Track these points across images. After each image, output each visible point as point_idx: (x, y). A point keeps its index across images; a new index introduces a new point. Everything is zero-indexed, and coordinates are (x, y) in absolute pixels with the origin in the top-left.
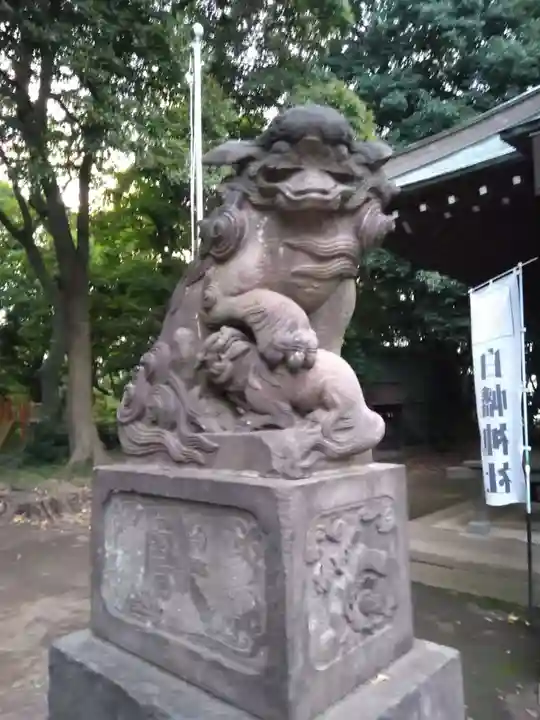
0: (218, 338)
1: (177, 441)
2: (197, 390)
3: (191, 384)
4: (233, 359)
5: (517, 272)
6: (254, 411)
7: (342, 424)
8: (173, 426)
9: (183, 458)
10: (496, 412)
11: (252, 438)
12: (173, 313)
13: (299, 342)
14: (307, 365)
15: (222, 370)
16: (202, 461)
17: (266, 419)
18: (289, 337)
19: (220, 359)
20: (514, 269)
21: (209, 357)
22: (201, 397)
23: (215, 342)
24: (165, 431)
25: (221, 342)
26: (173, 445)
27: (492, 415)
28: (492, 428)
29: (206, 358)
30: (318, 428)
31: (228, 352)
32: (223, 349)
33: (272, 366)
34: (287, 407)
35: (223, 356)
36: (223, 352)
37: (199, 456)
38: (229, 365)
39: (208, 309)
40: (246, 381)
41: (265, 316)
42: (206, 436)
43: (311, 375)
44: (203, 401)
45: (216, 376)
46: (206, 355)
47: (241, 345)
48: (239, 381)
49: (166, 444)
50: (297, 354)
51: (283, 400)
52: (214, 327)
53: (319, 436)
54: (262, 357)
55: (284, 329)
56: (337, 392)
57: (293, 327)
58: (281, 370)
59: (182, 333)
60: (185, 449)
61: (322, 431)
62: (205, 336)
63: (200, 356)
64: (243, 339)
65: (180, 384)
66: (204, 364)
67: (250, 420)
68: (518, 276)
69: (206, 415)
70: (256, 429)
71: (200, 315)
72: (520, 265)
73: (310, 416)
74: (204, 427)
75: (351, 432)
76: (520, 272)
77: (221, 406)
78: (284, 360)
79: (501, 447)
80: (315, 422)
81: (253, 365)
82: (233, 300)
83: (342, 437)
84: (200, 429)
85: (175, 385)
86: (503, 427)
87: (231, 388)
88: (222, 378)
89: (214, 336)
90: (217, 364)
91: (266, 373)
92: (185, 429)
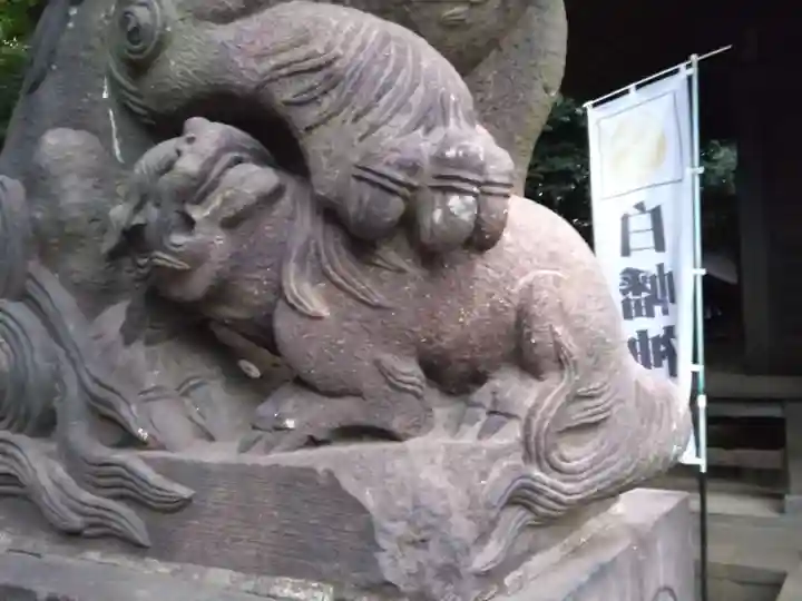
0: (179, 153)
1: (60, 471)
2: (115, 316)
3: (95, 298)
4: (230, 224)
5: (687, 71)
6: (302, 383)
7: (577, 415)
8: (45, 425)
9: (77, 521)
10: (658, 309)
11: (305, 475)
12: (35, 86)
13: (460, 163)
14: (481, 239)
15: (197, 259)
16: (141, 536)
17: (346, 410)
18: (424, 146)
19: (189, 224)
20: (682, 66)
21: (152, 213)
22: (128, 337)
23: (169, 167)
24: (21, 439)
25: (189, 164)
26: (45, 481)
27: (651, 314)
28: (651, 335)
29: (138, 220)
30: (511, 434)
31: (216, 201)
32: (198, 190)
33: (361, 242)
34: (410, 371)
35: (197, 214)
36: (200, 200)
37: (132, 521)
38: (220, 241)
39: (138, 67)
40: (279, 291)
41: (333, 82)
42: (148, 461)
43: (487, 268)
44: (138, 352)
45: (178, 276)
46: (138, 208)
47: (256, 178)
48: (254, 290)
49: (26, 479)
50: (455, 202)
51: (398, 351)
52: (164, 124)
53: (516, 459)
54: (330, 213)
55: (403, 120)
56: (565, 317)
57: (432, 115)
58: (394, 255)
59: (60, 144)
60: (87, 496)
61: (526, 442)
62: (135, 151)
63: (120, 213)
64: (261, 160)
65: (60, 297)
66: (134, 240)
67: (295, 413)
68: (690, 79)
69: (149, 396)
70: (313, 442)
71: (115, 86)
72: (694, 58)
73: (482, 394)
74: (143, 433)
75: (601, 433)
76: (693, 71)
77: (197, 366)
78: (409, 222)
79: (665, 363)
80: (500, 414)
81: (297, 240)
82: (224, 33)
83: (577, 454)
84: (130, 441)
85: (45, 303)
86: (670, 331)
87: (228, 312)
88: (198, 285)
89: (166, 148)
90: (179, 239)
91: (342, 264)
92: (80, 434)
